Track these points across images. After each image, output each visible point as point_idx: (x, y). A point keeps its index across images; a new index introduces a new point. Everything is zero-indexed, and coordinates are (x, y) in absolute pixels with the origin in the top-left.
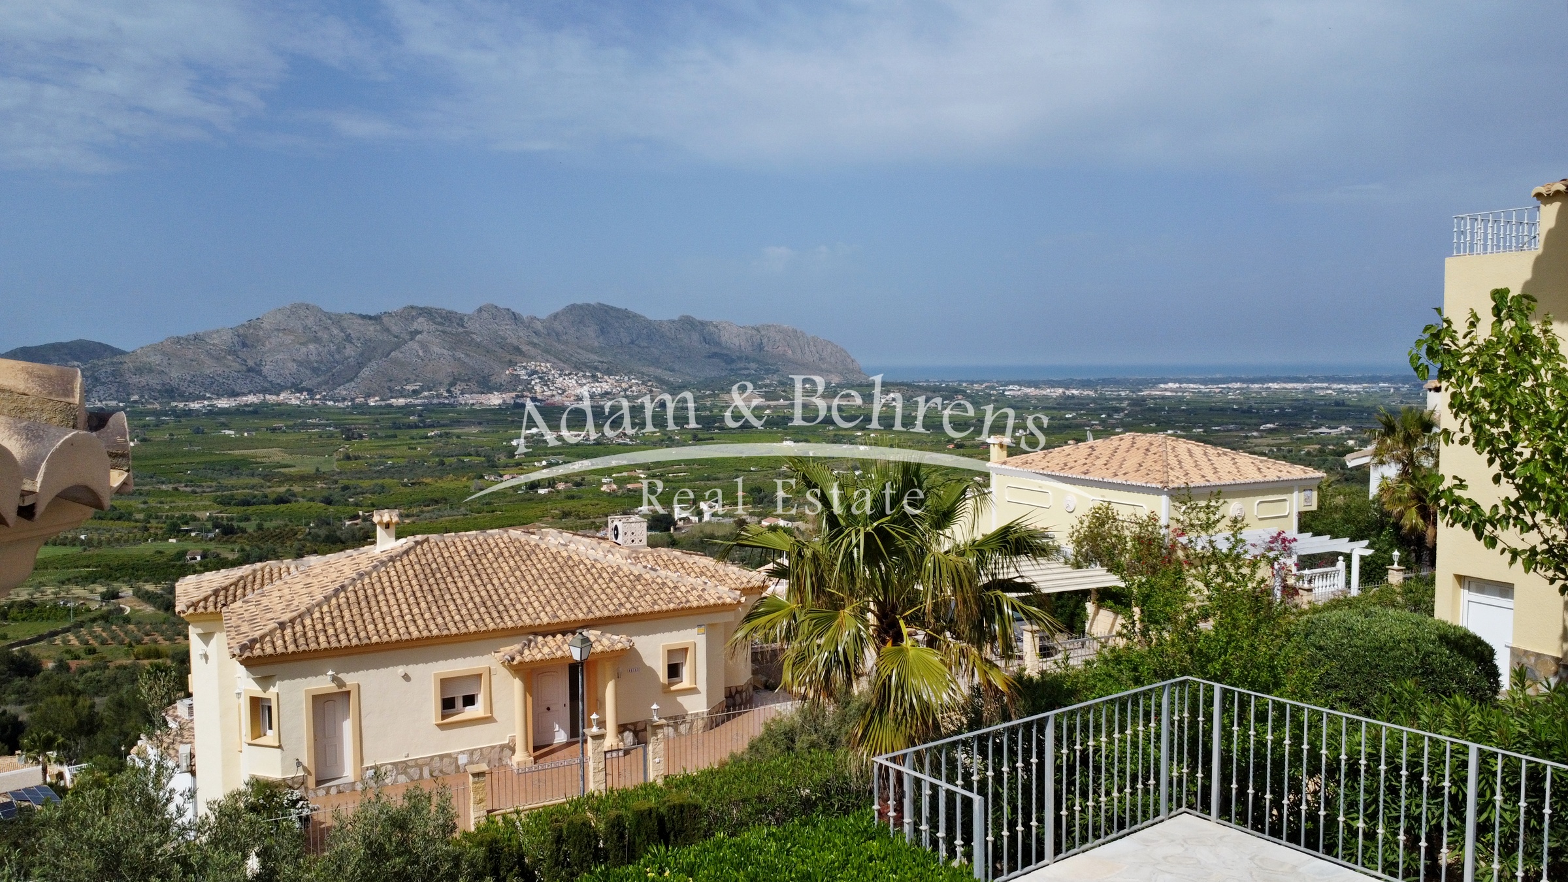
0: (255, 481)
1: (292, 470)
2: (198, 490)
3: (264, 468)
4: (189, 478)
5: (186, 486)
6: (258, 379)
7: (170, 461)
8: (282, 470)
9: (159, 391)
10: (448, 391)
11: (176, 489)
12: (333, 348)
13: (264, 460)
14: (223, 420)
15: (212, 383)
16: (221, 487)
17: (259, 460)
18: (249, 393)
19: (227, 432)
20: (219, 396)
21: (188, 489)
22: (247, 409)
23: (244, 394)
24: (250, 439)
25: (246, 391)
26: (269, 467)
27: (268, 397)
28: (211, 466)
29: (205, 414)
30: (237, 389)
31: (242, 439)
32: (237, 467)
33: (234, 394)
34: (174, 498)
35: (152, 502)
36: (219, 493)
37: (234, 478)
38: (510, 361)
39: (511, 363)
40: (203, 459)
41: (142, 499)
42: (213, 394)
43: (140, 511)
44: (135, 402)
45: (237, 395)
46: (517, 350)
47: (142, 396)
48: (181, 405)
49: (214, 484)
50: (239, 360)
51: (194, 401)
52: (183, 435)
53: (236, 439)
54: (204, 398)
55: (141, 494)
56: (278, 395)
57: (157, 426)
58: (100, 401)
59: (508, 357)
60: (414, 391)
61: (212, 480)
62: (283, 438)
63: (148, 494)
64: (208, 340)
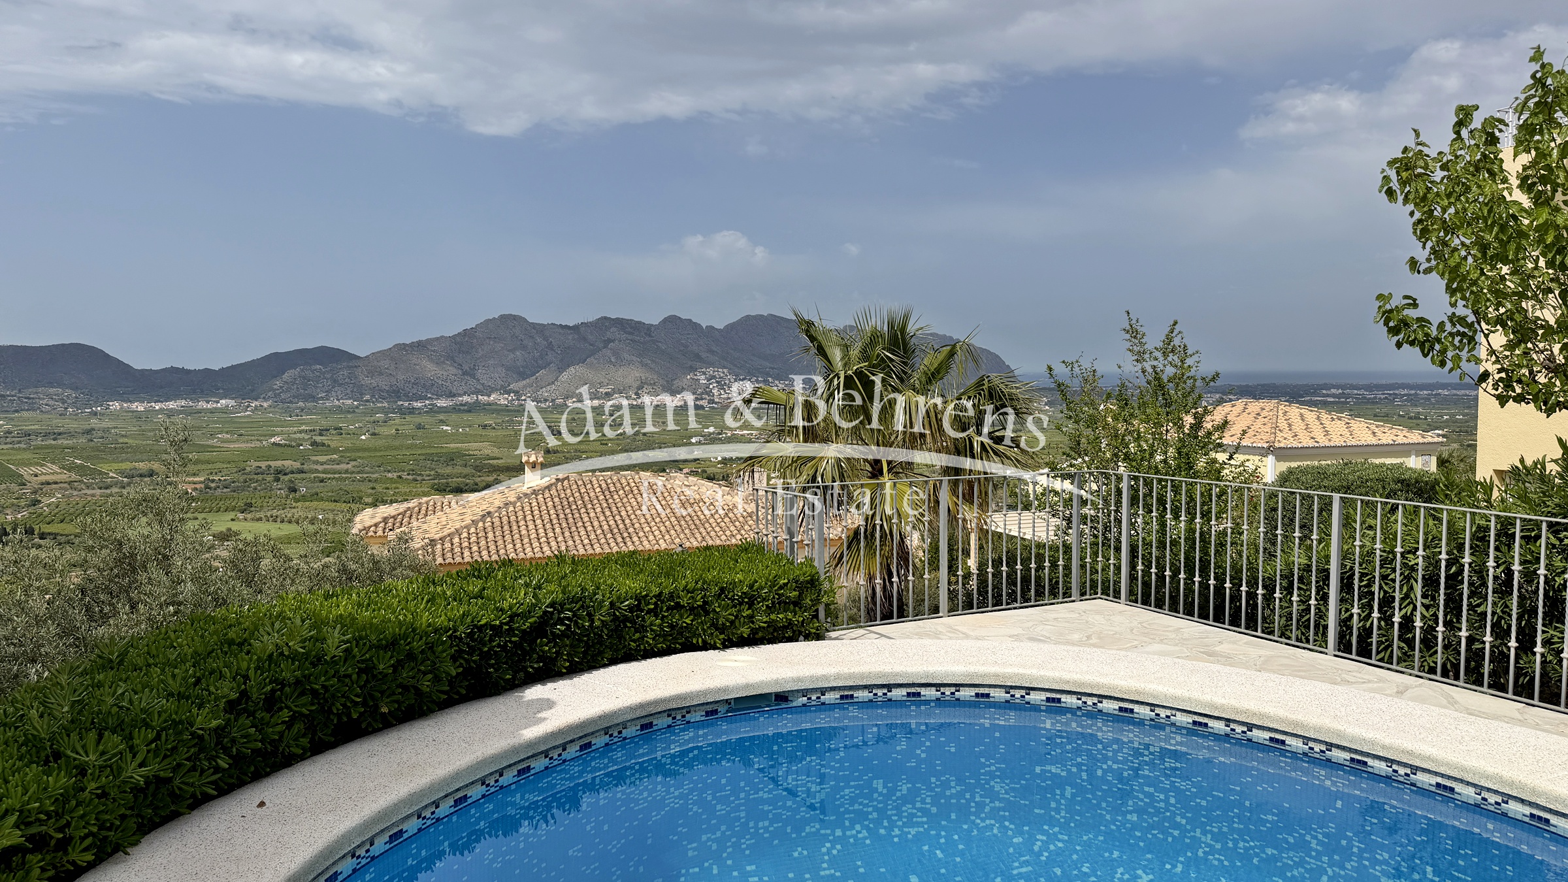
0: (468, 470)
1: (500, 462)
2: (419, 478)
3: (476, 460)
4: (411, 467)
5: (408, 474)
6: (472, 382)
7: (396, 453)
8: (491, 462)
9: (388, 391)
10: (637, 394)
11: (400, 477)
12: (537, 355)
13: (475, 453)
14: (441, 417)
15: (433, 385)
16: (438, 476)
17: (471, 453)
18: (465, 393)
19: (445, 428)
20: (439, 397)
21: (410, 477)
22: (462, 408)
23: (461, 395)
24: (466, 435)
25: (462, 392)
26: (480, 459)
27: (480, 397)
28: (429, 457)
29: (426, 412)
30: (454, 391)
31: (457, 434)
32: (451, 458)
33: (451, 395)
34: (398, 485)
35: (379, 488)
36: (436, 481)
37: (450, 468)
38: (691, 367)
39: (693, 369)
40: (424, 451)
41: (371, 485)
42: (433, 394)
43: (368, 496)
44: (367, 401)
45: (454, 396)
46: (698, 357)
47: (373, 396)
48: (406, 404)
49: (432, 473)
50: (456, 365)
51: (417, 401)
52: (408, 429)
53: (452, 434)
54: (426, 398)
55: (370, 481)
56: (489, 396)
57: (386, 422)
58: (338, 400)
59: (690, 363)
60: (606, 393)
61: (433, 469)
62: (492, 433)
63: (376, 481)
64: (429, 347)
